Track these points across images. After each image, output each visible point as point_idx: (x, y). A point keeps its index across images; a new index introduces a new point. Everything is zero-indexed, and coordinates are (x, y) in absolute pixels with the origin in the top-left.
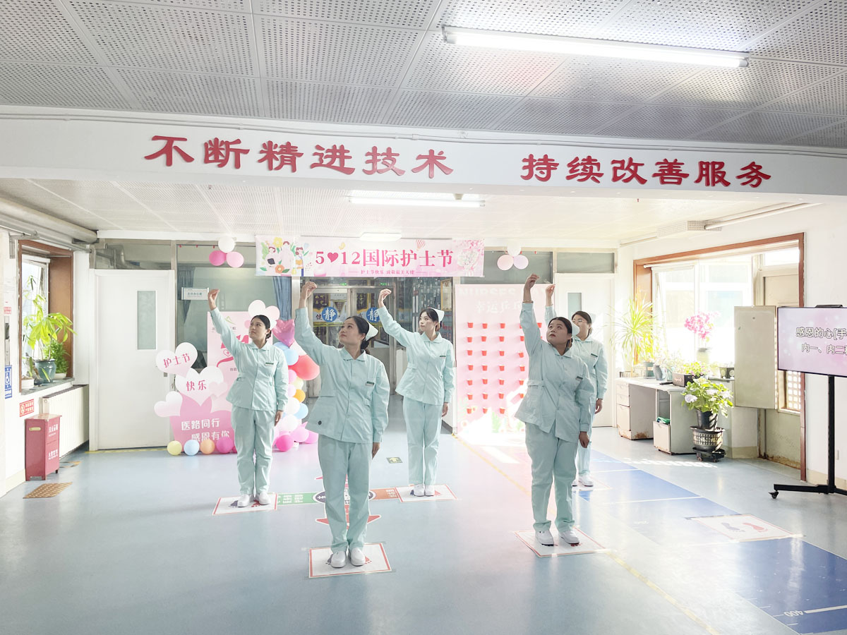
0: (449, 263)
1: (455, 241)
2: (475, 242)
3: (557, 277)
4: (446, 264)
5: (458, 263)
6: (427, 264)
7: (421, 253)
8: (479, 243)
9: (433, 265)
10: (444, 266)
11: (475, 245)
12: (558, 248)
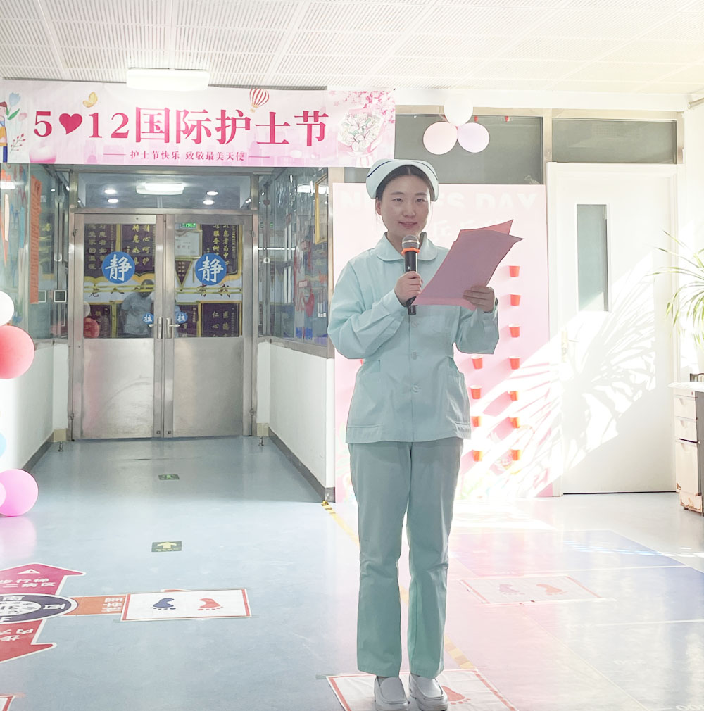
0: (321, 138)
1: (333, 93)
2: (375, 95)
3: (553, 169)
4: (314, 140)
5: (340, 138)
6: (273, 140)
7: (259, 116)
8: (384, 98)
9: (285, 142)
10: (309, 144)
11: (375, 101)
12: (555, 111)
